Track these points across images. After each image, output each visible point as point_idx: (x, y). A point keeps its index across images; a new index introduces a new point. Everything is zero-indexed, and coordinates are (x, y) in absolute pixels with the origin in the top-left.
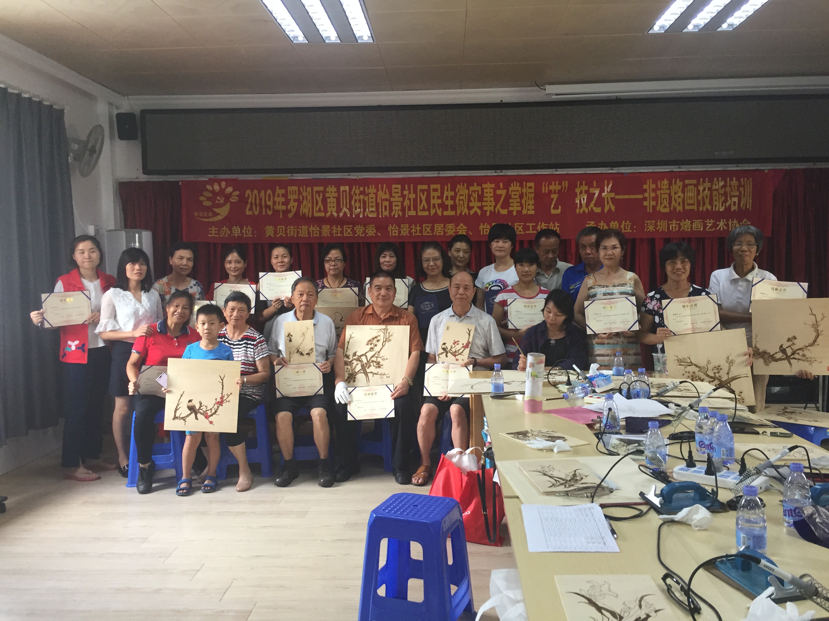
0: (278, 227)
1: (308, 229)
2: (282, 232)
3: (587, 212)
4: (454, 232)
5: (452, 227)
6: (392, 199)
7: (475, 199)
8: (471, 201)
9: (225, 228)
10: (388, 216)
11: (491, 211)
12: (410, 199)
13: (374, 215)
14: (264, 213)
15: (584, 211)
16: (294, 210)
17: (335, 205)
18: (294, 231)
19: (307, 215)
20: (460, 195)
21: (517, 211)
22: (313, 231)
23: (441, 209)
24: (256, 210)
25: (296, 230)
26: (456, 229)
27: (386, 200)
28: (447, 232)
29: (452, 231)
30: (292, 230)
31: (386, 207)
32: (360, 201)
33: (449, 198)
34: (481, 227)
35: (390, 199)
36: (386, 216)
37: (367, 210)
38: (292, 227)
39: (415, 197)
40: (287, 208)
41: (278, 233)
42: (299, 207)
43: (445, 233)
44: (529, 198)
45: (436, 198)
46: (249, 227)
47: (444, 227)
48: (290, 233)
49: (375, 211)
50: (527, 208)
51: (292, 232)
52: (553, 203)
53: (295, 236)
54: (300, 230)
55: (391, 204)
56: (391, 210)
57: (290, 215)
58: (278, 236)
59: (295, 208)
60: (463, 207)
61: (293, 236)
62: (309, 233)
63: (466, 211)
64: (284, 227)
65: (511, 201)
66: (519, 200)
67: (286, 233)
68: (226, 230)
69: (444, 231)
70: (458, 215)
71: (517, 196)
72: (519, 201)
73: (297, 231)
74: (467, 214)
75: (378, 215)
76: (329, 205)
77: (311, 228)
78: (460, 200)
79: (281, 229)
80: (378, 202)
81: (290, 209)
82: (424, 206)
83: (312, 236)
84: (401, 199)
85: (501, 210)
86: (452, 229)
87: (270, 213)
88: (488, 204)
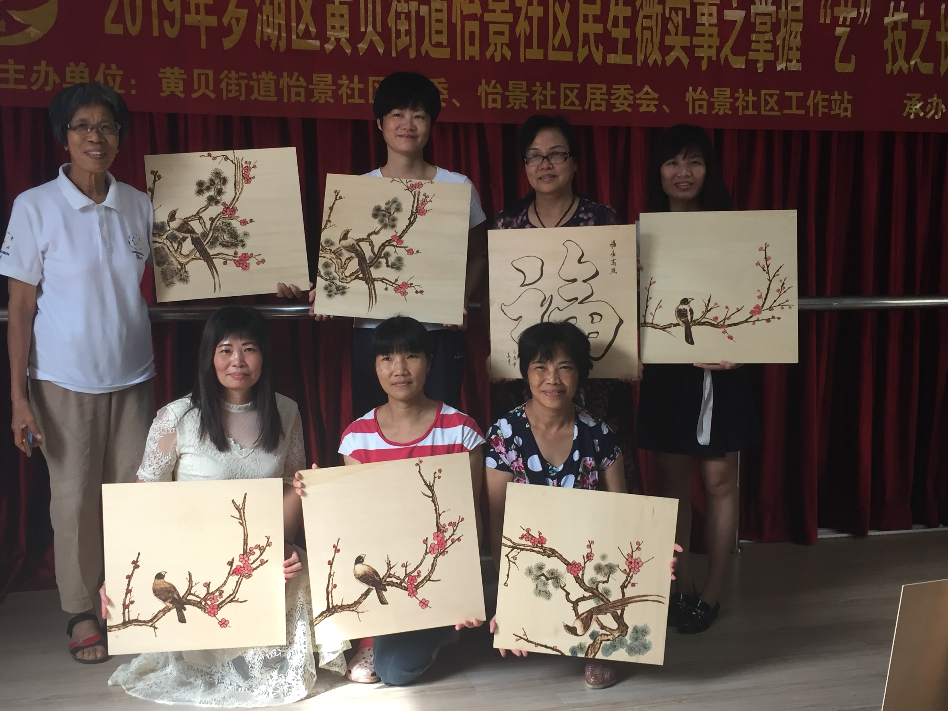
0: (196, 72)
1: (277, 82)
2: (207, 87)
3: (906, 72)
4: (629, 106)
5: (625, 93)
6: (488, 17)
7: (677, 28)
8: (669, 33)
9: (43, 67)
10: (477, 58)
11: (710, 58)
12: (530, 19)
13: (444, 53)
14: (156, 33)
15: (900, 69)
16: (238, 30)
17: (345, 22)
18: (239, 85)
19: (273, 46)
20: (645, 17)
21: (765, 62)
22: (289, 87)
23: (601, 47)
24: (134, 23)
25: (243, 82)
26: (635, 99)
27: (473, 17)
28: (614, 106)
29: (626, 103)
30: (233, 81)
31: (472, 34)
32: (408, 16)
33: (621, 22)
34: (690, 94)
35: (482, 15)
36: (472, 58)
37: (427, 40)
38: (233, 75)
39: (542, 15)
40: (220, 21)
41: (196, 87)
42: (252, 21)
43: (610, 106)
44: (791, 32)
45: (591, 18)
46: (114, 66)
47: (609, 93)
48: (229, 91)
49: (445, 43)
50: (785, 57)
51: (234, 88)
52: (840, 48)
53: (243, 98)
54: (254, 84)
55: (484, 27)
56: (485, 44)
57: (228, 43)
58: (195, 95)
59: (243, 23)
60: (650, 45)
61: (237, 98)
62: (279, 92)
63: (655, 56)
64: (210, 73)
65: (754, 37)
66: (769, 36)
67: (218, 90)
68: (47, 73)
69: (608, 101)
70: (639, 64)
71: (768, 28)
72: (772, 39)
73: (247, 85)
74: (659, 63)
75: (453, 52)
76: (330, 21)
77: (285, 81)
78: (644, 28)
79: (203, 77)
80: (454, 21)
81: (230, 23)
82: (563, 39)
83: (286, 100)
84: (509, 17)
85: (731, 58)
86: (625, 98)
87: (172, 32)
88: (705, 41)
